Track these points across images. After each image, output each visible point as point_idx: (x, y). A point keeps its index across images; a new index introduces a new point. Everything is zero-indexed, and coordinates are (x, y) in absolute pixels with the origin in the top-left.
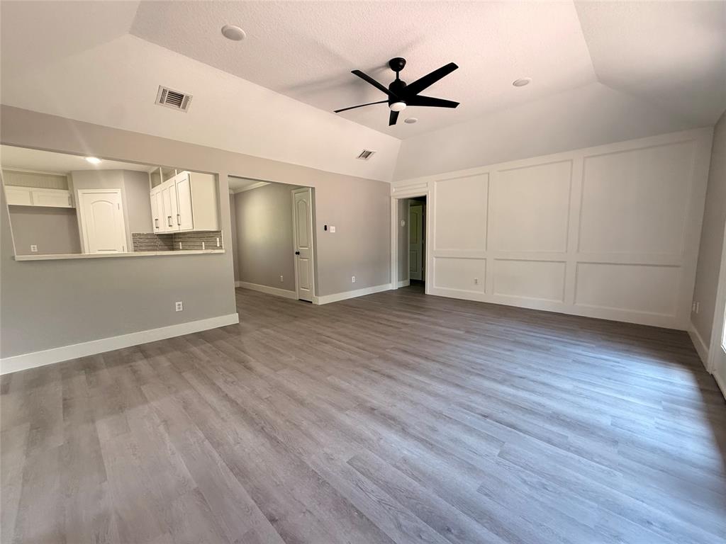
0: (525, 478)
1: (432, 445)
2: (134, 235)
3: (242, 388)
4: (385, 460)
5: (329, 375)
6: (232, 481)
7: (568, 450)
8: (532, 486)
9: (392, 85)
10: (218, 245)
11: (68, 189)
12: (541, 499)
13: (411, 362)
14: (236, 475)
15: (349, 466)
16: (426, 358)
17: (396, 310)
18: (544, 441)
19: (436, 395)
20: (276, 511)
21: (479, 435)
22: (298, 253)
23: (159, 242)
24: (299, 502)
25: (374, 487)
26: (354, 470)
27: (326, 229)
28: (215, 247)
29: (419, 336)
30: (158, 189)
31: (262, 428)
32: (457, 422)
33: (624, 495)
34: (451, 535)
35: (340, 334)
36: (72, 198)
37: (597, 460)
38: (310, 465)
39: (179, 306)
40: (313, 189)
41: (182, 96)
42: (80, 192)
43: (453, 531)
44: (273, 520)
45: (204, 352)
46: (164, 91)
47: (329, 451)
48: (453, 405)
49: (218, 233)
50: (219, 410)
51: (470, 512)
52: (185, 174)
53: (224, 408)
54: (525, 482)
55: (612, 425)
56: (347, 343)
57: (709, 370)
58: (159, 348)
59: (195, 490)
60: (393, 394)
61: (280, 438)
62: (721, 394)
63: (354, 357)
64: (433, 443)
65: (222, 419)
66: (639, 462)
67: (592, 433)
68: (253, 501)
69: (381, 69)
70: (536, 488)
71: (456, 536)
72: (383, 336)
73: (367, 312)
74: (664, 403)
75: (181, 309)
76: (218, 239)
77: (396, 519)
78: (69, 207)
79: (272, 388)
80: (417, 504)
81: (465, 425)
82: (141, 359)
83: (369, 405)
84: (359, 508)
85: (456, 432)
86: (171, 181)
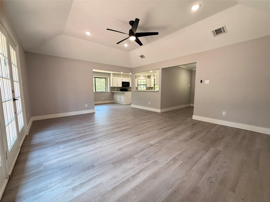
39: (149, 103)
55: (59, 147)
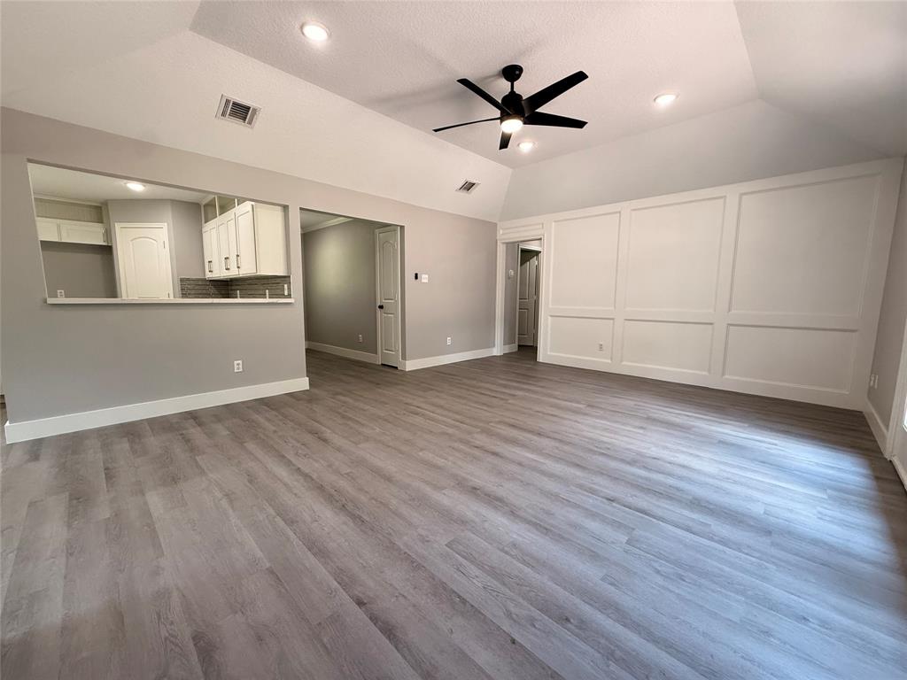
0: (659, 569)
1: (546, 529)
2: (182, 280)
3: (317, 461)
4: (491, 544)
5: (422, 450)
6: (311, 561)
7: (711, 539)
8: (666, 577)
9: (505, 99)
10: (286, 293)
11: (102, 222)
12: (677, 591)
13: (521, 438)
14: (315, 554)
15: (448, 549)
16: (539, 434)
17: (502, 379)
18: (683, 529)
19: (551, 476)
20: (364, 594)
21: (604, 520)
22: (381, 307)
23: (213, 290)
24: (391, 585)
25: (478, 572)
26: (454, 553)
27: (416, 277)
28: (283, 296)
29: (530, 409)
30: (212, 224)
31: (343, 506)
32: (576, 506)
33: (777, 590)
34: (569, 625)
35: (433, 405)
36: (108, 234)
37: (746, 551)
38: (402, 547)
39: (238, 366)
40: (402, 227)
41: (249, 108)
42: (118, 226)
43: (572, 620)
44: (360, 603)
45: (269, 420)
46: (228, 101)
47: (424, 533)
48: (572, 487)
49: (286, 279)
50: (291, 485)
51: (592, 602)
52: (247, 206)
53: (296, 483)
54: (658, 572)
55: (765, 513)
56: (442, 415)
57: (887, 456)
58: (215, 416)
59: (267, 569)
60: (500, 473)
61: (365, 517)
62: (902, 484)
63: (450, 431)
64: (548, 527)
65: (296, 494)
66: (796, 554)
67: (740, 522)
68: (336, 583)
69: (492, 79)
70: (671, 579)
71: (576, 626)
72: (485, 408)
73: (465, 381)
74: (829, 491)
75: (241, 370)
76: (286, 286)
77: (505, 606)
78: (104, 244)
79: (352, 463)
80: (529, 591)
81: (587, 509)
82: (194, 427)
83: (470, 484)
84: (461, 594)
85: (575, 516)
86: (230, 214)
